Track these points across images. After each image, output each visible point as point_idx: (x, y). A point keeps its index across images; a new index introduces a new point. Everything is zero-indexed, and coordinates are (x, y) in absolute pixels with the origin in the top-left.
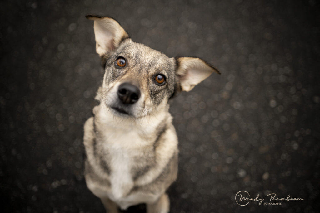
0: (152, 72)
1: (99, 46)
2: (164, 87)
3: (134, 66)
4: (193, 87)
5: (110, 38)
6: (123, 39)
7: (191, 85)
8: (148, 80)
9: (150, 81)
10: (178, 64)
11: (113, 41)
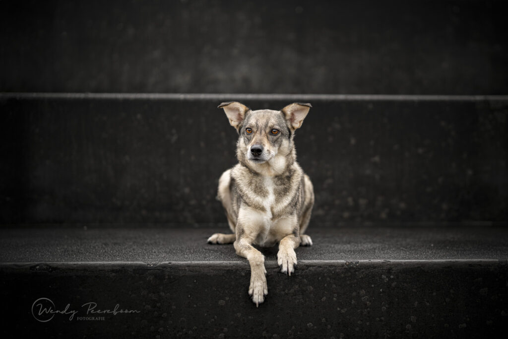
0: (268, 130)
1: (232, 121)
2: (280, 135)
3: (257, 131)
4: (302, 122)
5: (237, 113)
6: (246, 112)
7: (300, 122)
8: (267, 136)
9: (269, 136)
10: (284, 114)
11: (239, 115)
